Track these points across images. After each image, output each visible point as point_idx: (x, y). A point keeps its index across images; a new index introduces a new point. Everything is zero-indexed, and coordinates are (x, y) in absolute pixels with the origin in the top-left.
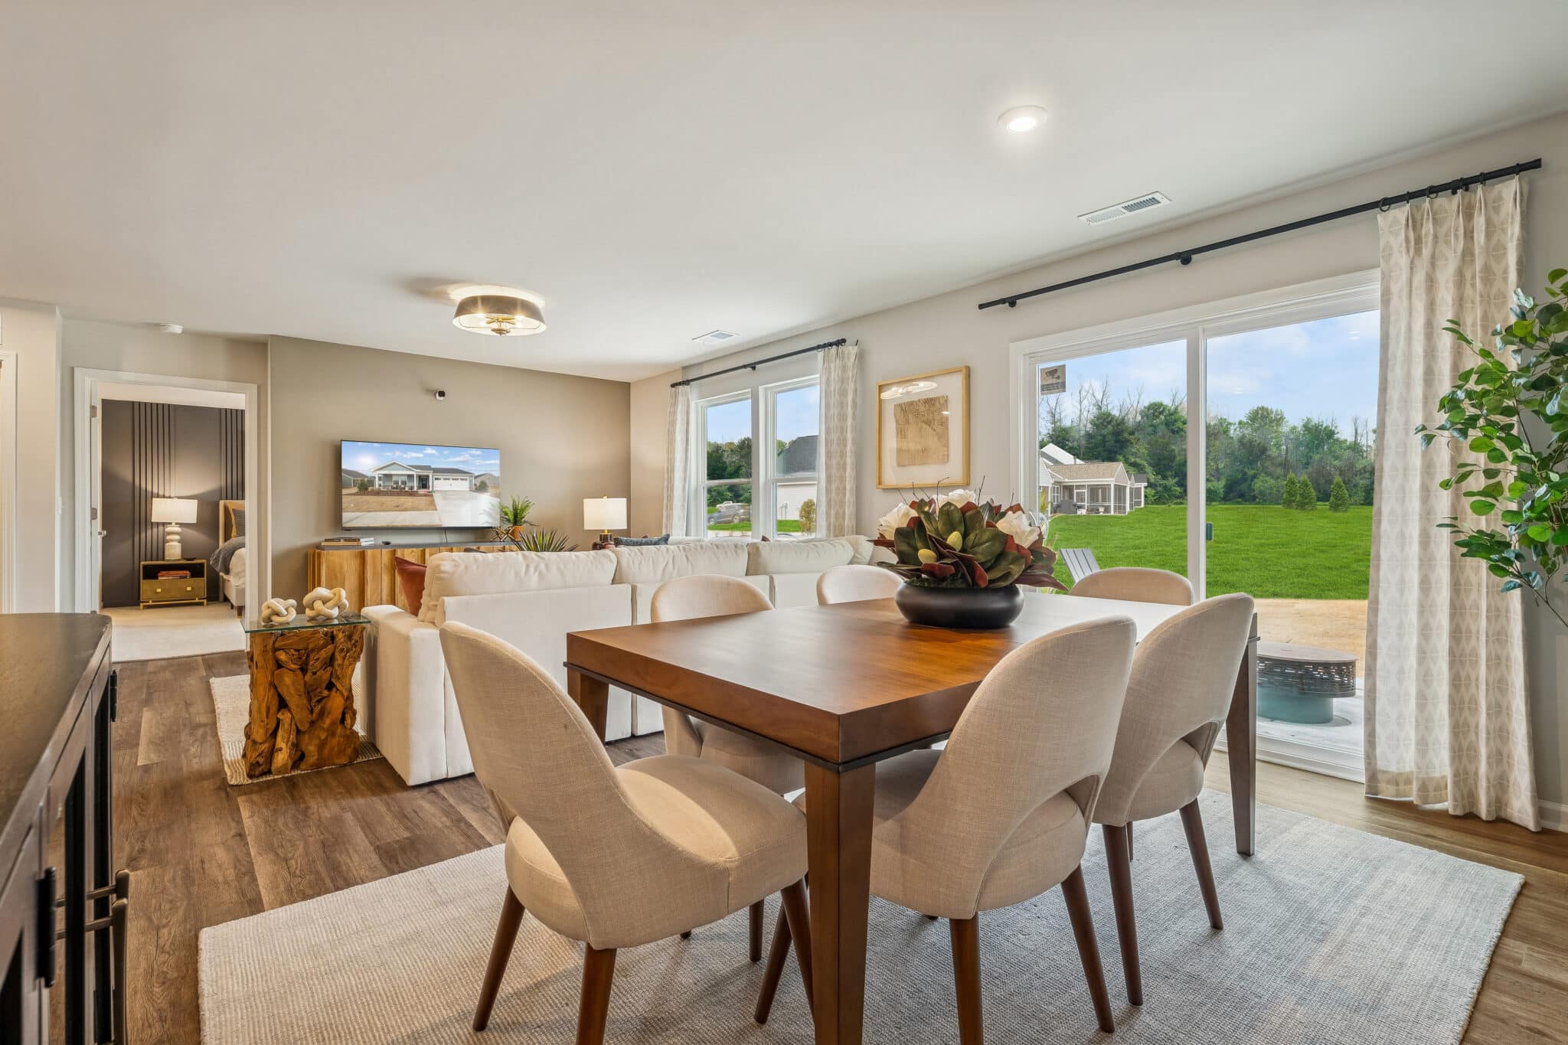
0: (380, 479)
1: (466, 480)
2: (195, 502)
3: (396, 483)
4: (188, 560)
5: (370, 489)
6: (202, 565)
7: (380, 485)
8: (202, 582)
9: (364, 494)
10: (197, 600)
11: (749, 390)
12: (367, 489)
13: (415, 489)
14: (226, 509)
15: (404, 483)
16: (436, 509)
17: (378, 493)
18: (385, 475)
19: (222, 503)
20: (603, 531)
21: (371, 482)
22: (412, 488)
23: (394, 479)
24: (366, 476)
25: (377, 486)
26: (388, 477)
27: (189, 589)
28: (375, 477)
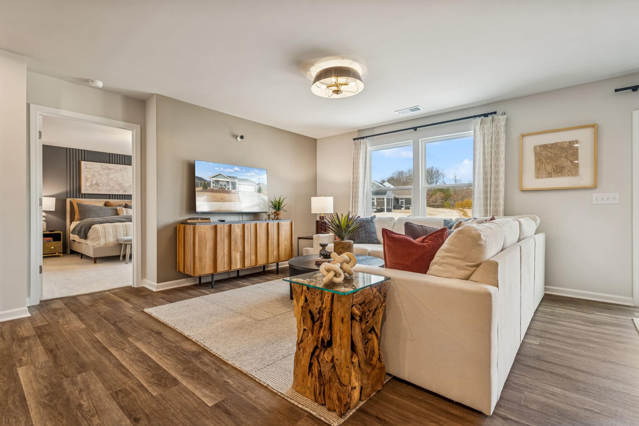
0: (213, 183)
1: (253, 186)
2: (54, 199)
3: (221, 185)
4: (51, 231)
5: (208, 188)
6: (59, 234)
7: (213, 186)
8: (60, 244)
9: (206, 191)
10: (57, 254)
11: (412, 141)
12: (207, 188)
13: (230, 189)
14: (71, 204)
15: (225, 186)
16: (240, 201)
17: (212, 191)
18: (216, 181)
19: (68, 200)
20: (321, 214)
21: (209, 184)
22: (229, 189)
23: (220, 183)
24: (207, 181)
25: (212, 187)
26: (217, 182)
27: (52, 248)
28: (211, 182)
